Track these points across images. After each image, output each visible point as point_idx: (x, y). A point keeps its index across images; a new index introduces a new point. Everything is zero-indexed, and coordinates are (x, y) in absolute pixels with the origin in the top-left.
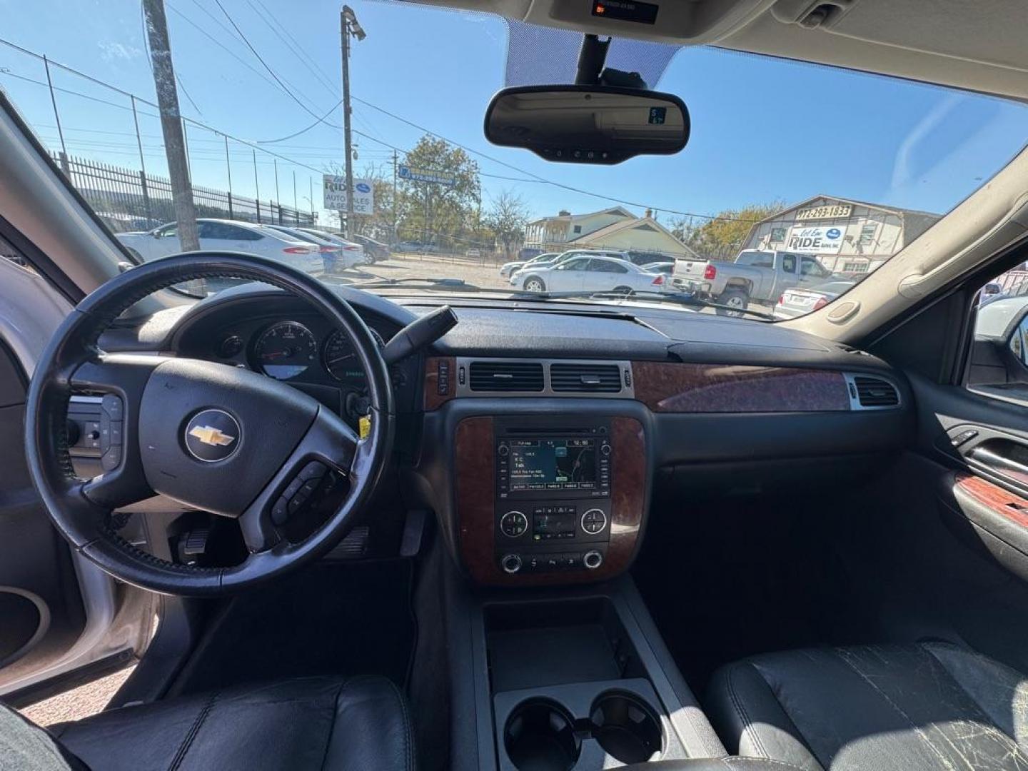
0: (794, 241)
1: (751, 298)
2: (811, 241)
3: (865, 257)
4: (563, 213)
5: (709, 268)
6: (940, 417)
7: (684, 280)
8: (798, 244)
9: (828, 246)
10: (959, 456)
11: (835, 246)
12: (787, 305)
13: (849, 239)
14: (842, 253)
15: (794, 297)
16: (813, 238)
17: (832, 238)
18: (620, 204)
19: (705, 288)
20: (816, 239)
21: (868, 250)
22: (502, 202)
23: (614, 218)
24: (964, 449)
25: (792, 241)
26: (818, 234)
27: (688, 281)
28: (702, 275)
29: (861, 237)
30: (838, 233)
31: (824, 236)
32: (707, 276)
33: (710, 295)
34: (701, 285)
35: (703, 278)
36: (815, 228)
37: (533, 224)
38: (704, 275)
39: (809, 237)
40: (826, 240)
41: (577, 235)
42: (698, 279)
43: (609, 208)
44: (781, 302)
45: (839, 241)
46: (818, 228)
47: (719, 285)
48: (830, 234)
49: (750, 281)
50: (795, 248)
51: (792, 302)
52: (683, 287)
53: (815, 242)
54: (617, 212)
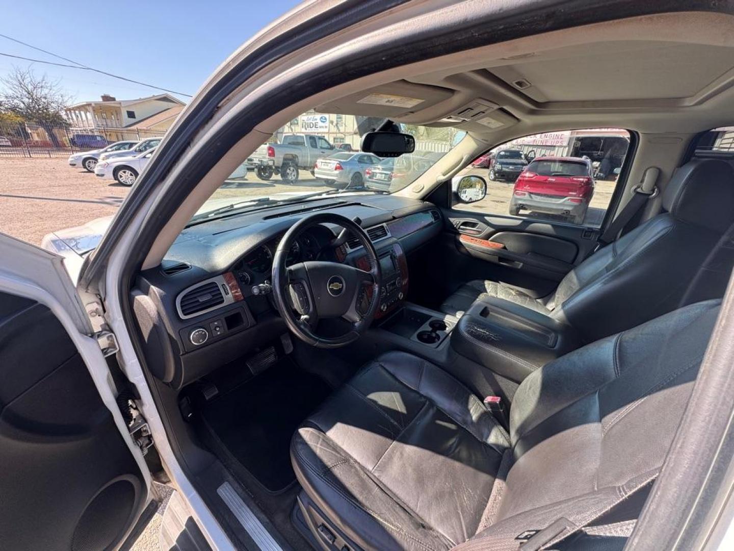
0: (304, 124)
1: (299, 167)
2: (313, 124)
3: (342, 133)
4: (106, 98)
5: (270, 148)
6: (452, 220)
7: (254, 159)
8: (307, 126)
9: (322, 127)
10: (456, 230)
11: (326, 127)
12: (320, 169)
13: (332, 122)
14: (330, 131)
15: (323, 164)
16: (314, 122)
17: (324, 122)
18: (166, 92)
19: (271, 163)
20: (315, 123)
21: (342, 129)
22: (21, 84)
23: (165, 104)
24: (457, 228)
25: (303, 125)
26: (316, 120)
27: (258, 159)
28: (266, 154)
29: (337, 121)
30: (326, 119)
31: (318, 121)
32: (270, 155)
33: (274, 167)
34: (268, 161)
35: (267, 156)
36: (313, 116)
37: (74, 109)
38: (268, 154)
39: (311, 121)
40: (320, 124)
41: (132, 121)
42: (264, 158)
43: (156, 95)
44: (317, 167)
45: (327, 124)
46: (315, 116)
47: (279, 160)
48: (322, 120)
49: (296, 155)
50: (306, 129)
51: (323, 167)
52: (255, 164)
53: (316, 125)
54: (165, 99)
